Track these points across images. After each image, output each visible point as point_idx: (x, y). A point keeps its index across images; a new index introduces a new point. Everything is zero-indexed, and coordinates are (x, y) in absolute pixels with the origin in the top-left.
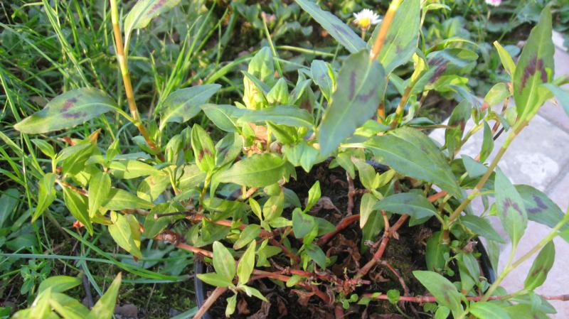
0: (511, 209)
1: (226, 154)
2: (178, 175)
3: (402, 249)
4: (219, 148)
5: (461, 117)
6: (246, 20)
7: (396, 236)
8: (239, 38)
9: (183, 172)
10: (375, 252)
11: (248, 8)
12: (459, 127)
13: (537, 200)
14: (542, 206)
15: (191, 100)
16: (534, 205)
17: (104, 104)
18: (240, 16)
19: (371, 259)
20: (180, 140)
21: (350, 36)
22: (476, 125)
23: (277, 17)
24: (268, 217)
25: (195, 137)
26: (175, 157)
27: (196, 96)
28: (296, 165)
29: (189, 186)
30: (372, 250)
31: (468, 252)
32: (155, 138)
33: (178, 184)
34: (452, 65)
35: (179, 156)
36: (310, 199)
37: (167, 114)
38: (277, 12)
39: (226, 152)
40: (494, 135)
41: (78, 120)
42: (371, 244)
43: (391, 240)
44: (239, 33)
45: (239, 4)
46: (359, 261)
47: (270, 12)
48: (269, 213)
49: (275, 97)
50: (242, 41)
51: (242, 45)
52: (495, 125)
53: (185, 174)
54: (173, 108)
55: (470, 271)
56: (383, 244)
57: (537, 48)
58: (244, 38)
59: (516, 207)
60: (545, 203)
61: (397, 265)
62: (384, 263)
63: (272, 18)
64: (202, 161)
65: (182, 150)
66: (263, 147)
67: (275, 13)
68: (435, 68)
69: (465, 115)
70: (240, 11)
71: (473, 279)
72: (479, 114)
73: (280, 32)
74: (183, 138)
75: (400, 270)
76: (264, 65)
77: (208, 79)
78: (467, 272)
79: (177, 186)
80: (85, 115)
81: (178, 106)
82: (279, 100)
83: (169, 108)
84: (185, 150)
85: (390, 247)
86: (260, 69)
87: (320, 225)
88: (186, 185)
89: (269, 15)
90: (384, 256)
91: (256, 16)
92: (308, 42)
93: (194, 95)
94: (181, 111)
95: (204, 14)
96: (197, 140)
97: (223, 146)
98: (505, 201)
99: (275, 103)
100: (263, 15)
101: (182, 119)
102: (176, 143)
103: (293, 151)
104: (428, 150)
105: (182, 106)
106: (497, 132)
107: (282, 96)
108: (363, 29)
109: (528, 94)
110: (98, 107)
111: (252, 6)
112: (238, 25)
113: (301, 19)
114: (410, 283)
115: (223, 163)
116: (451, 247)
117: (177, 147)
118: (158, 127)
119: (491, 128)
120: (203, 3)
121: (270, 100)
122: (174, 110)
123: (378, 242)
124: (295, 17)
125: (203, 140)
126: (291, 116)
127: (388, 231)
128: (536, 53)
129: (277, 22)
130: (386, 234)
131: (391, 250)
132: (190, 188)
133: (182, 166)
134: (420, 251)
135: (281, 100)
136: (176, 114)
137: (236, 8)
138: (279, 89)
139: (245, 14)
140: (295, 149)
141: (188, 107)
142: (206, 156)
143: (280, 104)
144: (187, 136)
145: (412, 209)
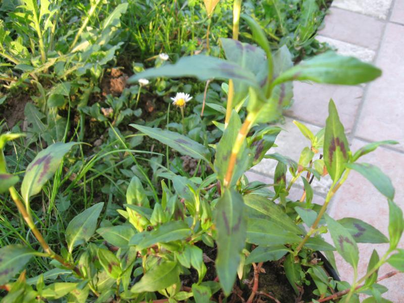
0: (345, 243)
1: (126, 259)
2: (95, 282)
3: (270, 277)
4: (120, 256)
5: (281, 173)
6: (91, 117)
7: (263, 271)
8: (91, 131)
9: (98, 279)
10: (252, 286)
11: (91, 109)
12: (282, 181)
13: (357, 226)
14: (362, 230)
15: (86, 222)
16: (356, 231)
17: (24, 255)
18: (86, 115)
19: (251, 293)
20: (88, 257)
21: (190, 144)
22: (294, 177)
23: (113, 109)
24: (172, 294)
25: (102, 257)
26: (89, 269)
27: (88, 218)
28: (189, 267)
29: (105, 288)
30: (249, 286)
31: (315, 265)
32: (68, 259)
33: (97, 287)
34: (267, 142)
35: (91, 268)
36: (200, 275)
37: (72, 239)
38: (112, 105)
39: (126, 258)
40: (309, 182)
41: (8, 275)
42: (248, 282)
43: (260, 275)
44: (90, 127)
45: (83, 108)
46: (243, 296)
47: (107, 106)
48: (172, 292)
49: (156, 220)
50: (93, 133)
51: (94, 135)
52: (308, 174)
53: (100, 280)
54: (75, 234)
55: (321, 279)
56: (256, 279)
57: (332, 131)
58: (94, 130)
59: (347, 240)
60: (363, 226)
61: (270, 289)
62: (261, 292)
63: (111, 110)
64: (112, 272)
65: (92, 262)
66: (155, 251)
67: (111, 106)
68: (255, 148)
69: (284, 171)
70: (86, 111)
71: (325, 283)
72: (294, 170)
73: (119, 119)
74: (89, 253)
75: (272, 291)
76: (138, 192)
77: (80, 173)
78: (319, 280)
79: (97, 290)
80: (12, 269)
81: (78, 231)
82: (160, 221)
83: (72, 235)
84: (93, 262)
85: (261, 279)
86: (135, 195)
87: (211, 287)
88: (103, 287)
89: (108, 109)
90: (260, 287)
91: (99, 112)
92: (141, 120)
93: (87, 218)
94: (81, 234)
95: (59, 121)
96: (103, 259)
97: (123, 253)
98: (339, 239)
99: (158, 225)
100: (103, 110)
101: (84, 240)
102: (85, 259)
103: (183, 256)
104: (268, 207)
105: (81, 230)
106: (311, 178)
107: (162, 218)
108: (181, 108)
109: (335, 165)
110: (20, 259)
111: (93, 106)
112: (87, 122)
113: (131, 105)
114: (281, 298)
115: (127, 266)
116: (302, 264)
117: (87, 262)
118: (68, 251)
119: (305, 177)
120: (57, 114)
121: (153, 223)
122: (76, 234)
123: (253, 280)
124: (127, 105)
125: (108, 257)
126: (173, 230)
127: (257, 270)
128: (333, 135)
129: (114, 112)
130: (255, 272)
131: (263, 281)
132: (108, 290)
133: (96, 275)
134: (281, 273)
135: (162, 221)
136: (78, 238)
137: (82, 111)
138: (158, 213)
139: (89, 113)
140: (183, 254)
141: (86, 229)
142: (114, 267)
143: (162, 224)
144: (92, 251)
145: (272, 255)
